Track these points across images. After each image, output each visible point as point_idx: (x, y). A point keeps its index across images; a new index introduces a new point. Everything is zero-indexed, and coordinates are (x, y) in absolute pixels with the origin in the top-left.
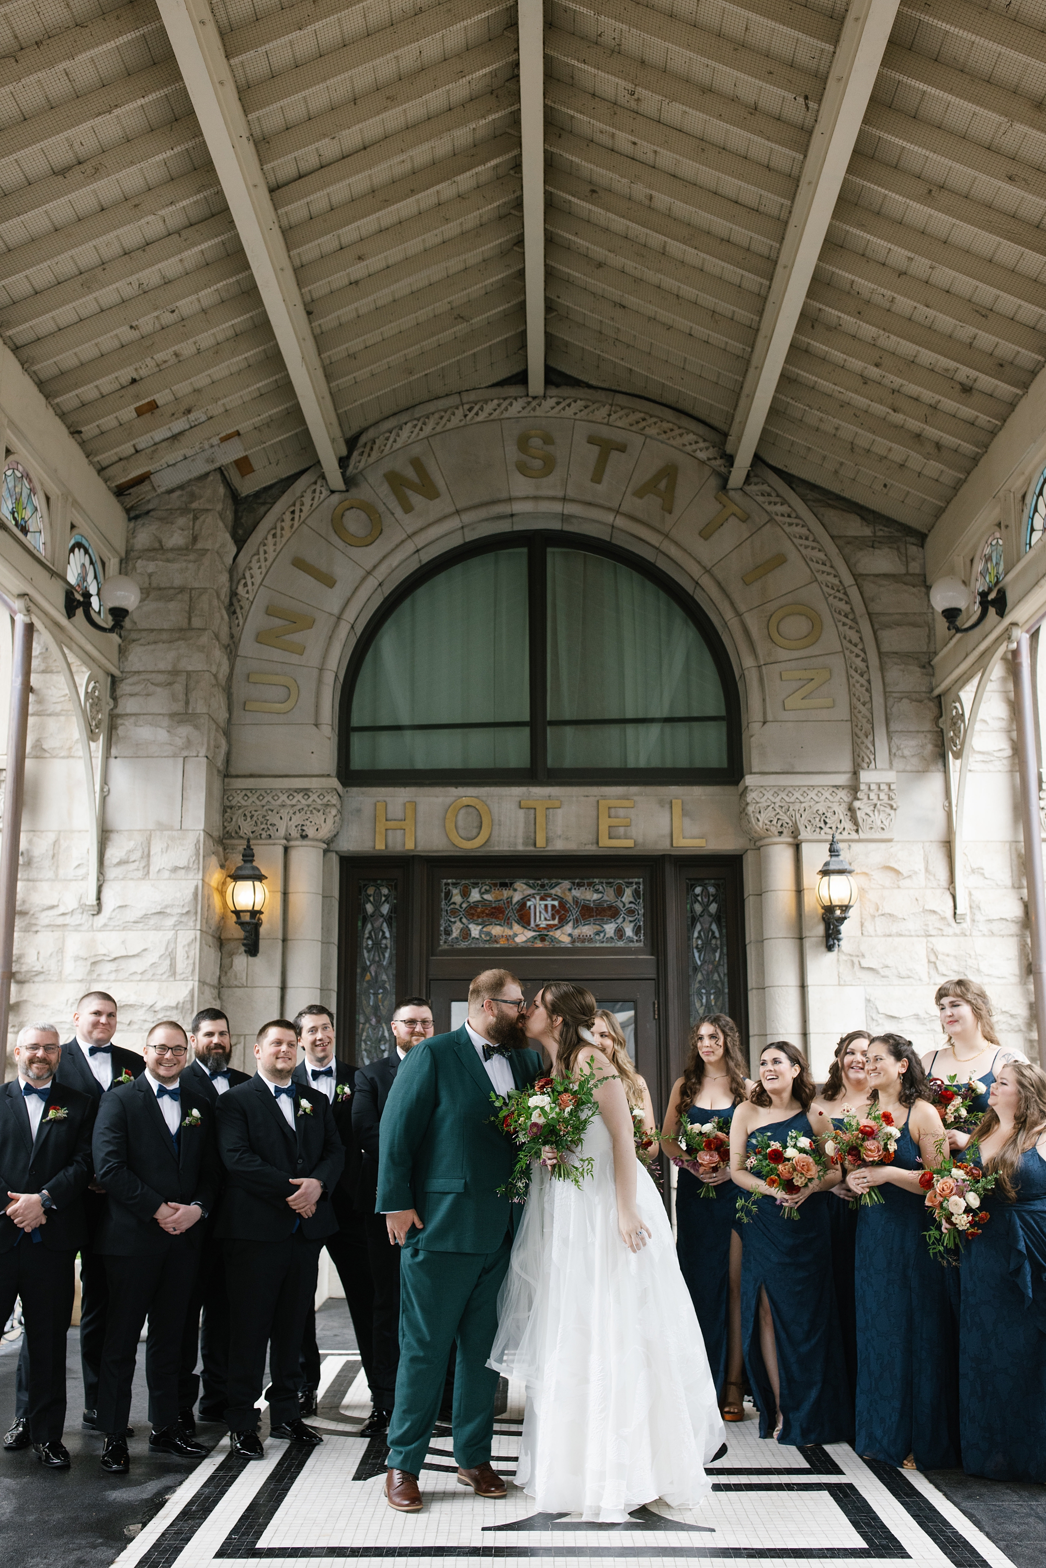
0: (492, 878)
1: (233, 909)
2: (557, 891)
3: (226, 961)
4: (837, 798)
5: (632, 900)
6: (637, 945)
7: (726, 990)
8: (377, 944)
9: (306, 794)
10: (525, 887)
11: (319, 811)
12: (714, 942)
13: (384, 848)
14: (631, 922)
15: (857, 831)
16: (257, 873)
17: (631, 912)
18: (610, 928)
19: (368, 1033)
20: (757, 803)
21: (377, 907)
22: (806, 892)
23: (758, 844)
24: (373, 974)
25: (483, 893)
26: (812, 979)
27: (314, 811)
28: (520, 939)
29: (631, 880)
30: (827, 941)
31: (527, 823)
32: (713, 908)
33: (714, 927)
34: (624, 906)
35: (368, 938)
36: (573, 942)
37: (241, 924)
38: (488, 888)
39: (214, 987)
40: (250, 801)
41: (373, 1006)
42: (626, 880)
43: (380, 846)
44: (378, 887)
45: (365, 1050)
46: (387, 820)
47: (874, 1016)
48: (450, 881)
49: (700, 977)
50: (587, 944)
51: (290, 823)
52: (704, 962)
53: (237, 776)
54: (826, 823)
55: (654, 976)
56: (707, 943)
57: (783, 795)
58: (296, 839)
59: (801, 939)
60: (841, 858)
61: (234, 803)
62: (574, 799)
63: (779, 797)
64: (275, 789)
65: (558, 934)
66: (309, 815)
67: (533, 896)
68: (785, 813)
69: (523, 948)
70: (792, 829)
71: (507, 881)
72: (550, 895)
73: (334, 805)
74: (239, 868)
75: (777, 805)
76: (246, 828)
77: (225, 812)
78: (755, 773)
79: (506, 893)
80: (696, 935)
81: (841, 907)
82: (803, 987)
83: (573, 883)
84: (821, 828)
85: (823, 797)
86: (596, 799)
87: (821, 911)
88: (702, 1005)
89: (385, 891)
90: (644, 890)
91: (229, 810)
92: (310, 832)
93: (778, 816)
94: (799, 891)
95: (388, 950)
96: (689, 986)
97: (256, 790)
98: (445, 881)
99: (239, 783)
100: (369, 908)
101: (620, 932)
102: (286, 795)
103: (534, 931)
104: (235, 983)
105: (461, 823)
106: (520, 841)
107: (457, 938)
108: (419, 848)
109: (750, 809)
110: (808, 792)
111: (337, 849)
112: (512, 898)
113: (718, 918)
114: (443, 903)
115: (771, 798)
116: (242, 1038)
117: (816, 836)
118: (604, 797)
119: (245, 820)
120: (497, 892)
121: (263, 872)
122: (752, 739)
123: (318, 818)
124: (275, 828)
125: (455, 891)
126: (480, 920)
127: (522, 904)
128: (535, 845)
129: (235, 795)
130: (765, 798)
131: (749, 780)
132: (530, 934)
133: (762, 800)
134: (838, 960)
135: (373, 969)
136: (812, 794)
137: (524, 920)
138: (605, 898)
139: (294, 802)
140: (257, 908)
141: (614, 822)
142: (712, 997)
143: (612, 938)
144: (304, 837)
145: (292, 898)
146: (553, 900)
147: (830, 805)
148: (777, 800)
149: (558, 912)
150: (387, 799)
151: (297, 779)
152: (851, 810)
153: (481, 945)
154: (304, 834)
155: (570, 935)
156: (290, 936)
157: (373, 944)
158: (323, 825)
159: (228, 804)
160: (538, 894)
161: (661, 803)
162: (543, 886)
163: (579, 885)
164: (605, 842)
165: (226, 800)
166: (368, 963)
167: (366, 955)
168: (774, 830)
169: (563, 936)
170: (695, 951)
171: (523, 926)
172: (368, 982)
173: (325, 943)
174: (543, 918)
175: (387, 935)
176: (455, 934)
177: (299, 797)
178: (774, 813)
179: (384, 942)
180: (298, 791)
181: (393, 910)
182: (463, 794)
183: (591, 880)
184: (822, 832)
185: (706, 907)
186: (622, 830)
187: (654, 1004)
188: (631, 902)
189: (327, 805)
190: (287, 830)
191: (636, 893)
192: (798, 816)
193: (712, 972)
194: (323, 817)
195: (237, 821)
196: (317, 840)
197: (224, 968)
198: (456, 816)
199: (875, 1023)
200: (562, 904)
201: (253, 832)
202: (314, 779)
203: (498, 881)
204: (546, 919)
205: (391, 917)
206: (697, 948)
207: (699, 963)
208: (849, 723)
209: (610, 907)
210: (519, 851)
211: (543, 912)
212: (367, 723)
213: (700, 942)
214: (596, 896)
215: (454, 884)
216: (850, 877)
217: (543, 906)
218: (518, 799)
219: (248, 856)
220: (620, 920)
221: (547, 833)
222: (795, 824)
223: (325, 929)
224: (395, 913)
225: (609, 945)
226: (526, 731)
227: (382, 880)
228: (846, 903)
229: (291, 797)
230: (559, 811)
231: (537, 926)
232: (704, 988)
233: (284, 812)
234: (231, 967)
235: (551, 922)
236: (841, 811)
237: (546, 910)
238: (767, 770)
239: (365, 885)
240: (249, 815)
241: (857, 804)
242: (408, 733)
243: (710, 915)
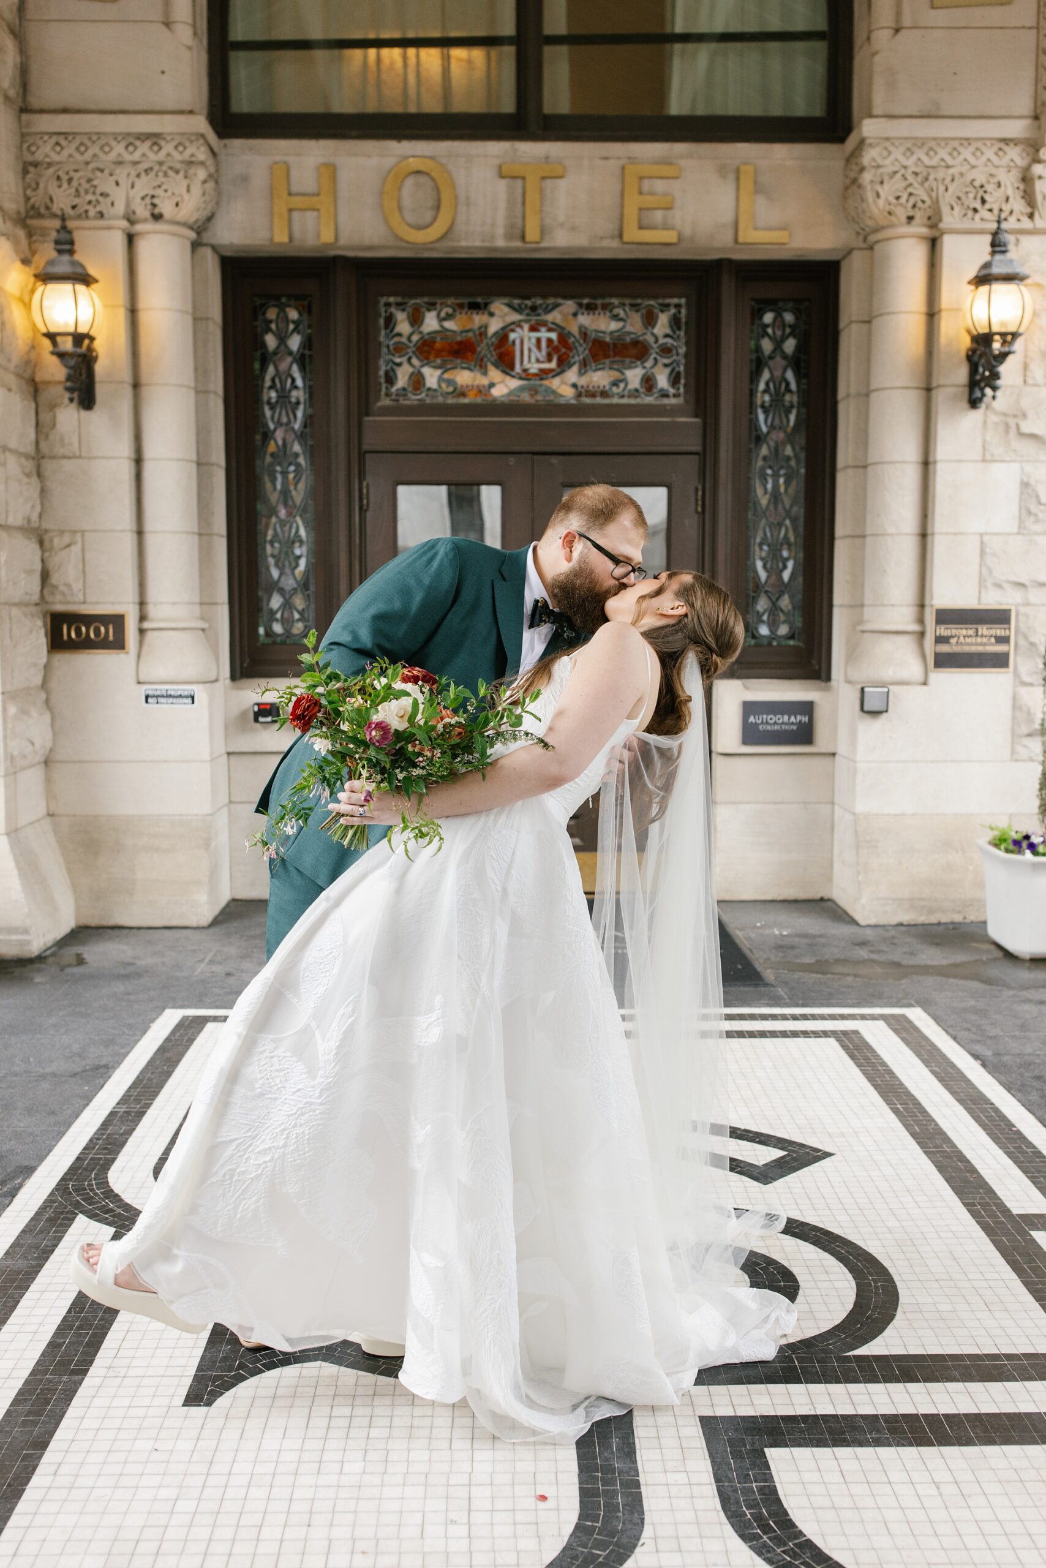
0: (456, 295)
1: (44, 330)
2: (555, 316)
3: (45, 417)
4: (1005, 160)
5: (668, 331)
6: (673, 401)
7: (803, 471)
8: (284, 396)
9: (155, 144)
10: (506, 309)
11: (177, 172)
12: (788, 397)
13: (286, 240)
14: (666, 365)
15: (1031, 216)
16: (79, 270)
17: (666, 351)
18: (634, 376)
19: (275, 530)
20: (879, 167)
21: (282, 339)
22: (944, 315)
23: (872, 238)
24: (280, 442)
25: (445, 319)
26: (943, 450)
27: (170, 173)
28: (498, 392)
29: (668, 301)
30: (971, 392)
31: (511, 202)
32: (790, 345)
33: (790, 375)
34: (656, 341)
35: (271, 388)
36: (579, 395)
37: (61, 355)
38: (450, 311)
39: (27, 456)
40: (65, 153)
41: (281, 491)
42: (660, 301)
43: (281, 237)
44: (282, 308)
45: (273, 556)
46: (290, 194)
47: (1033, 508)
48: (392, 300)
49: (764, 451)
50: (599, 400)
51: (132, 193)
52: (772, 427)
53: (42, 111)
54: (983, 201)
55: (698, 449)
56: (777, 399)
57: (920, 154)
58: (145, 220)
59: (928, 390)
60: (1009, 255)
61: (39, 156)
62: (586, 162)
63: (914, 157)
64: (105, 134)
65: (555, 383)
66: (161, 179)
67: (518, 324)
68: (922, 184)
69: (503, 404)
70: (929, 212)
71: (479, 300)
72: (544, 324)
73: (202, 163)
74: (51, 263)
75: (910, 171)
76: (62, 200)
77: (25, 172)
78: (877, 117)
79: (478, 319)
80: (762, 386)
81: (1003, 335)
82: (927, 464)
83: (580, 305)
84: (975, 210)
85: (983, 159)
86: (622, 162)
87: (966, 342)
88: (766, 492)
89: (293, 314)
90: (688, 316)
91: (31, 169)
92: (166, 208)
93: (910, 190)
94: (932, 315)
95: (301, 407)
96: (750, 463)
97: (74, 134)
98: (383, 300)
99: (45, 123)
100: (271, 341)
101: (648, 382)
102: (123, 144)
103: (521, 378)
104: (62, 451)
105: (407, 201)
106: (500, 231)
107: (404, 389)
108: (342, 242)
109: (867, 177)
110: (961, 149)
111: (214, 241)
112: (486, 327)
113: (796, 362)
114: (383, 332)
115: (902, 159)
116: (78, 537)
117: (967, 224)
118: (632, 160)
119: (60, 186)
120: (464, 316)
121: (92, 271)
122: (877, 58)
123: (177, 184)
124: (109, 200)
125: (401, 317)
126: (439, 361)
127: (503, 337)
128: (523, 238)
129: (40, 143)
130: (892, 158)
131: (869, 128)
132: (514, 383)
133: (887, 162)
134: (985, 423)
135: (279, 435)
136: (967, 153)
137: (505, 361)
138: (629, 328)
139: (136, 156)
140: (82, 329)
141: (649, 201)
142: (782, 480)
143: (636, 390)
144: (157, 217)
145: (144, 317)
146: (550, 330)
147: (993, 171)
148: (910, 162)
149: (556, 349)
150: (291, 159)
151: (140, 117)
152: (1027, 179)
153: (440, 400)
154: (156, 211)
155: (574, 386)
156: (144, 378)
157: (279, 397)
158: (186, 196)
159: (30, 158)
160: (526, 321)
161: (722, 171)
162: (534, 309)
163: (590, 308)
164: (633, 234)
165: (26, 153)
166: (272, 426)
167: (268, 413)
168: (901, 214)
169: (564, 386)
170: (760, 412)
171: (504, 372)
172: (272, 455)
173: (200, 392)
174: (533, 359)
175: (299, 382)
176: (402, 381)
177: (144, 147)
178: (904, 184)
179: (294, 393)
180: (143, 137)
181: (307, 344)
182: (411, 153)
183: (607, 300)
184: (977, 217)
185: (778, 344)
186: (659, 215)
187: (697, 490)
188: (666, 336)
189: (190, 163)
190: (128, 204)
191: (675, 322)
192: (942, 188)
193: (784, 444)
194: (185, 183)
195: (46, 188)
196: (178, 223)
197: (42, 428)
198: (400, 189)
199: (1032, 518)
200: (563, 337)
201: (74, 207)
202: (168, 118)
203: (466, 301)
204: (538, 361)
205: (303, 356)
206: (763, 406)
207: (764, 429)
208: (1034, 32)
209: (636, 343)
210: (495, 249)
211: (534, 349)
212: (258, 35)
213: (767, 398)
214: (614, 326)
215: (398, 304)
216: (1023, 288)
217: (534, 341)
218: (497, 162)
219: (66, 245)
220: (649, 364)
221: (542, 219)
222: (936, 203)
223: (200, 370)
224: (310, 349)
225: (632, 401)
226: (510, 51)
227: (289, 297)
228: (1012, 328)
229: (131, 148)
230: (562, 183)
231: (525, 370)
232: (770, 467)
233: (121, 173)
234: (54, 425)
235: (546, 366)
236: (1010, 181)
237: (539, 346)
238: (896, 113)
239: (262, 305)
240: (65, 178)
241: (1037, 169)
242: (319, 54)
243: (785, 356)
